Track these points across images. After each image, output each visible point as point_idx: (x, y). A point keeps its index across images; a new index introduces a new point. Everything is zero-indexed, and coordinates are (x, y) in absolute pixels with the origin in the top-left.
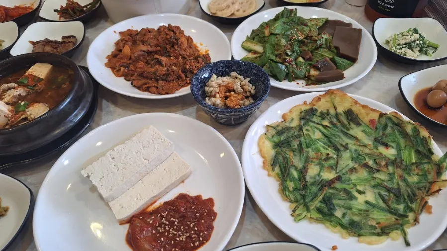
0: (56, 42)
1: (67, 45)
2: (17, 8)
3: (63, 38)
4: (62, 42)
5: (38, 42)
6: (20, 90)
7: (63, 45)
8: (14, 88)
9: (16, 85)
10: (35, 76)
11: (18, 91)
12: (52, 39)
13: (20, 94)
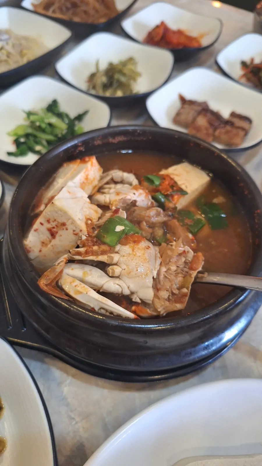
0: (217, 116)
1: (235, 131)
2: (180, 33)
3: (233, 115)
4: (227, 122)
5: (191, 103)
6: (141, 194)
7: (228, 128)
8: (131, 184)
9: (135, 182)
10: (175, 183)
11: (137, 193)
12: (214, 106)
13: (135, 201)
